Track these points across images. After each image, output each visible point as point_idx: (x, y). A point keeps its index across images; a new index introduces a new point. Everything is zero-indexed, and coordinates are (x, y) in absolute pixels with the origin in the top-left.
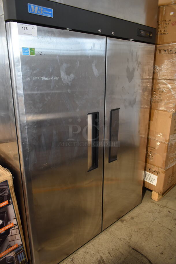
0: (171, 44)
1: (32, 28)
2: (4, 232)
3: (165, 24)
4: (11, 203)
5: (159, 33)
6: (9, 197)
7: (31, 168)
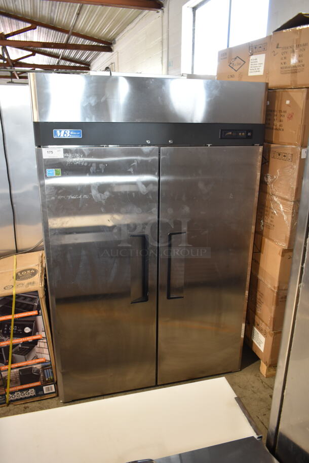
1: (58, 151)
2: (31, 341)
3: (281, 115)
4: (40, 314)
5: (274, 127)
6: (39, 308)
7: (55, 284)
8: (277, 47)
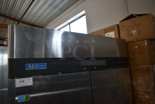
0: (141, 66)
1: (28, 80)
3: (133, 53)
5: (130, 59)
8: (123, 27)
